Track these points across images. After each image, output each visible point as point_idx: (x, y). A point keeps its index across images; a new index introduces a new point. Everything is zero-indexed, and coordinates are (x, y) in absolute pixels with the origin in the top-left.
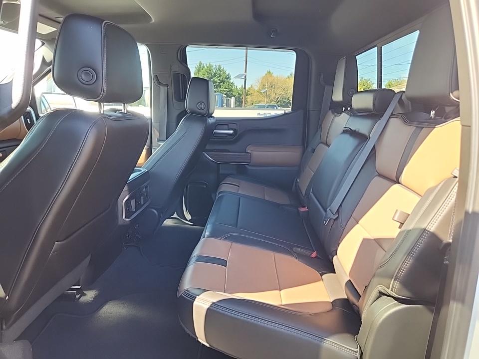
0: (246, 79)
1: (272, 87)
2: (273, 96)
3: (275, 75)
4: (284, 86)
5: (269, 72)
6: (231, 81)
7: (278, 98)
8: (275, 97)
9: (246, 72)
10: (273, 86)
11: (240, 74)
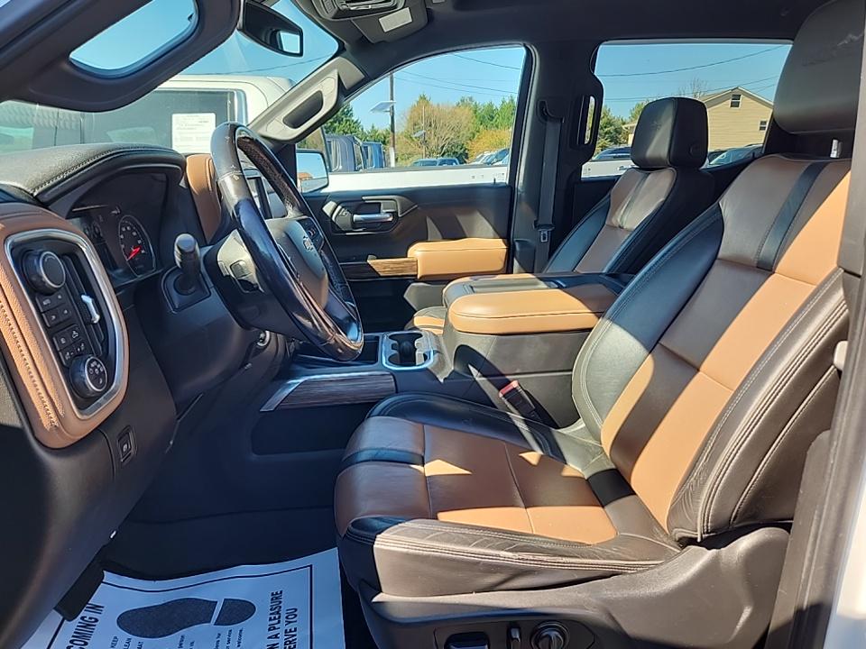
0: (393, 113)
1: (430, 126)
2: (433, 142)
3: (434, 102)
4: (453, 123)
5: (423, 98)
6: (354, 119)
7: (443, 147)
8: (438, 145)
9: (392, 99)
10: (433, 125)
11: (382, 104)
